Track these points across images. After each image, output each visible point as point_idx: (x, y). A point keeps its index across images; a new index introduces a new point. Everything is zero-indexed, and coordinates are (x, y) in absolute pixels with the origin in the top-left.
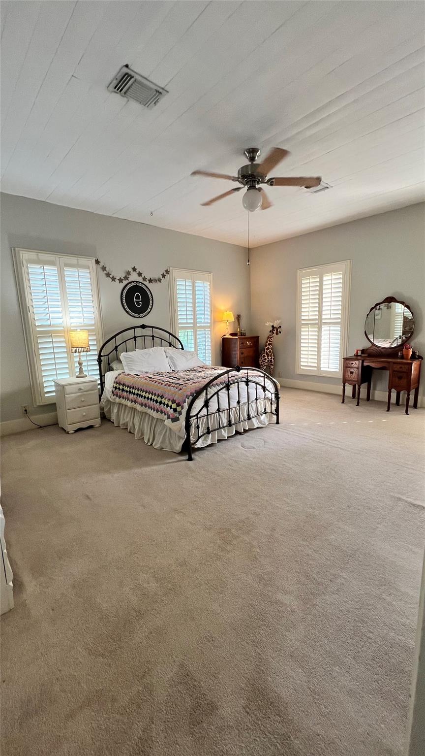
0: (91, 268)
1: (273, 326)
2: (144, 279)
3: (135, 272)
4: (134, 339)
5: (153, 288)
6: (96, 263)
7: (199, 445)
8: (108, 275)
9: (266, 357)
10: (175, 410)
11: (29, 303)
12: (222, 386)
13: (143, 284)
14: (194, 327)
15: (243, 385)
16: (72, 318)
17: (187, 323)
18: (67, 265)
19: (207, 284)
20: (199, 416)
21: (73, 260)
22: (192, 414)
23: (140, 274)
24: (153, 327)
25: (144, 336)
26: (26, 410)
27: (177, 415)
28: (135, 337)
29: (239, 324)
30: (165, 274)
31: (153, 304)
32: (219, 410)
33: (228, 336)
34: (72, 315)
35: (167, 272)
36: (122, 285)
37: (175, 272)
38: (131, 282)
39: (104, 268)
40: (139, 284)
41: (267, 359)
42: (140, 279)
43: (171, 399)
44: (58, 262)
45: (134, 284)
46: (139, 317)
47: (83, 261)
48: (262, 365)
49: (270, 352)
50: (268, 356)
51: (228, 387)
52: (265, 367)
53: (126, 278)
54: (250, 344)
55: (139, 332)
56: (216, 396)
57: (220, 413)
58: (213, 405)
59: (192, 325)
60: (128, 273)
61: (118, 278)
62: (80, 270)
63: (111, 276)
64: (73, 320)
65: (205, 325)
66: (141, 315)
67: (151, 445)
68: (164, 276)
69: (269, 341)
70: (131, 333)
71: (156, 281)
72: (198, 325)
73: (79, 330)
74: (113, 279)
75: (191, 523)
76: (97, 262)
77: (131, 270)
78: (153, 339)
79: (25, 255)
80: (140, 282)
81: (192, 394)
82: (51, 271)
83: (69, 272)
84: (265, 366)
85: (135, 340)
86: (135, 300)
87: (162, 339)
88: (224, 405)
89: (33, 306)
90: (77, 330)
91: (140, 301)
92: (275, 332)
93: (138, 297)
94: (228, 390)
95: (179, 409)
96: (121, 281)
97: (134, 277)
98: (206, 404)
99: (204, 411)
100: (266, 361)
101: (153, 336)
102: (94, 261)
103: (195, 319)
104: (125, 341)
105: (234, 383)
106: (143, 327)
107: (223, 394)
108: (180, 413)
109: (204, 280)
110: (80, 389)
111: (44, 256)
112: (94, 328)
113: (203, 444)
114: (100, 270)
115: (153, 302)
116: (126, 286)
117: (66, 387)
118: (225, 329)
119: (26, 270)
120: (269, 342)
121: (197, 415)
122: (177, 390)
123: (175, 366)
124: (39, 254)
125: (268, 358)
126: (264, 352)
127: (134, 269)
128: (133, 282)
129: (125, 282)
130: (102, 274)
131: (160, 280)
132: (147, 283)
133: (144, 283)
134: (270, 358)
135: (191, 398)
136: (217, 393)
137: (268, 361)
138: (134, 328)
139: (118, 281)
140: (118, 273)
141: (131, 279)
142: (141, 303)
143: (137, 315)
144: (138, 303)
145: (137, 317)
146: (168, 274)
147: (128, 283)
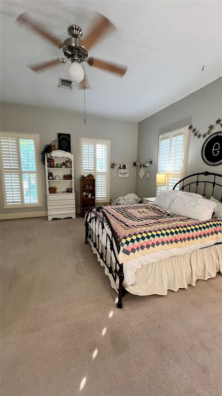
3: (218, 124)
4: (196, 183)
8: (196, 135)
18: (174, 136)
21: (176, 132)
24: (215, 175)
25: (205, 182)
28: (197, 182)
38: (213, 135)
39: (194, 130)
40: (219, 134)
45: (215, 136)
46: (214, 165)
51: (96, 218)
53: (209, 133)
55: (202, 178)
58: (92, 225)
60: (211, 127)
61: (203, 134)
62: (179, 137)
63: (198, 135)
66: (216, 163)
70: (194, 179)
74: (199, 136)
76: (190, 127)
77: (214, 123)
78: (214, 186)
79: (160, 137)
83: (174, 140)
85: (197, 185)
86: (213, 150)
89: (159, 161)
91: (218, 150)
93: (216, 147)
94: (96, 221)
96: (204, 136)
98: (90, 221)
101: (214, 184)
102: (188, 127)
104: (190, 184)
106: (207, 173)
111: (166, 135)
114: (192, 132)
121: (88, 223)
127: (218, 122)
128: (215, 134)
129: (207, 136)
130: (193, 134)
136: (93, 218)
138: (198, 174)
139: (202, 137)
140: (203, 130)
141: (214, 131)
142: (218, 152)
143: (213, 163)
144: (215, 152)
145: (211, 165)
147: (210, 137)
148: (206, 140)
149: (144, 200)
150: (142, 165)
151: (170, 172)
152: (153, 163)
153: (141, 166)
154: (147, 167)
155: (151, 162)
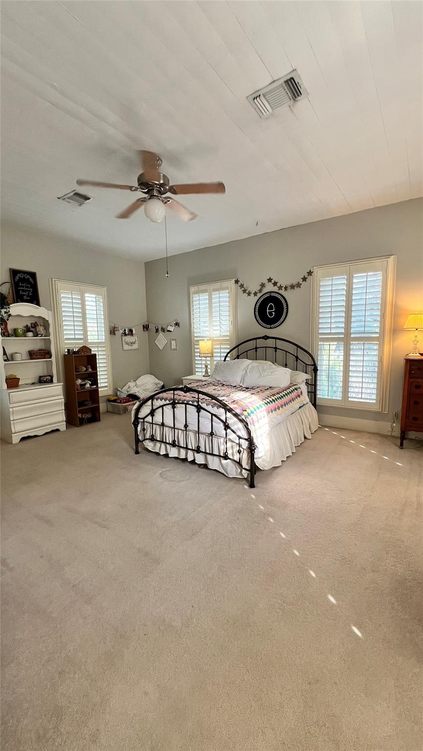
0: (231, 288)
2: (280, 288)
3: (270, 283)
4: (255, 350)
5: (290, 296)
6: (235, 283)
8: (244, 291)
11: (192, 321)
12: (168, 402)
13: (277, 293)
14: (346, 339)
15: (192, 410)
16: (214, 330)
17: (333, 333)
18: (214, 290)
20: (145, 421)
21: (217, 285)
22: (140, 416)
23: (275, 284)
24: (277, 339)
25: (266, 347)
28: (256, 348)
30: (306, 276)
32: (163, 424)
34: (214, 328)
35: (310, 273)
36: (257, 298)
37: (318, 272)
38: (265, 294)
39: (242, 286)
40: (273, 294)
42: (276, 289)
44: (209, 290)
45: (268, 295)
46: (271, 328)
47: (225, 284)
51: (174, 404)
53: (260, 291)
55: (261, 342)
56: (161, 409)
57: (164, 427)
58: (158, 418)
59: (341, 336)
60: (263, 285)
61: (254, 292)
62: (222, 292)
63: (247, 292)
64: (215, 333)
65: (369, 336)
66: (273, 326)
68: (304, 279)
70: (251, 344)
71: (292, 287)
72: (353, 336)
73: (206, 340)
74: (249, 294)
76: (237, 282)
77: (265, 281)
78: (276, 351)
79: (192, 289)
80: (274, 292)
82: (204, 297)
83: (215, 295)
85: (256, 351)
86: (268, 311)
87: (286, 352)
88: (169, 421)
89: (194, 323)
90: (204, 340)
91: (273, 312)
93: (271, 308)
94: (174, 408)
96: (255, 294)
97: (269, 288)
98: (152, 413)
99: (149, 419)
101: (276, 349)
102: (233, 281)
103: (347, 328)
104: (247, 351)
106: (266, 338)
107: (168, 410)
111: (202, 287)
114: (238, 288)
115: (287, 311)
116: (259, 298)
119: (192, 300)
121: (144, 419)
124: (199, 286)
127: (270, 280)
128: (267, 293)
129: (259, 295)
130: (240, 291)
131: (299, 285)
132: (282, 292)
133: (280, 292)
136: (162, 406)
138: (256, 339)
139: (253, 295)
140: (254, 287)
141: (265, 290)
143: (269, 326)
144: (271, 314)
145: (268, 328)
146: (311, 275)
147: (262, 296)
148: (258, 300)
149: (184, 380)
150: (160, 329)
151: (214, 337)
152: (180, 325)
153: (157, 331)
154: (171, 331)
155: (177, 324)
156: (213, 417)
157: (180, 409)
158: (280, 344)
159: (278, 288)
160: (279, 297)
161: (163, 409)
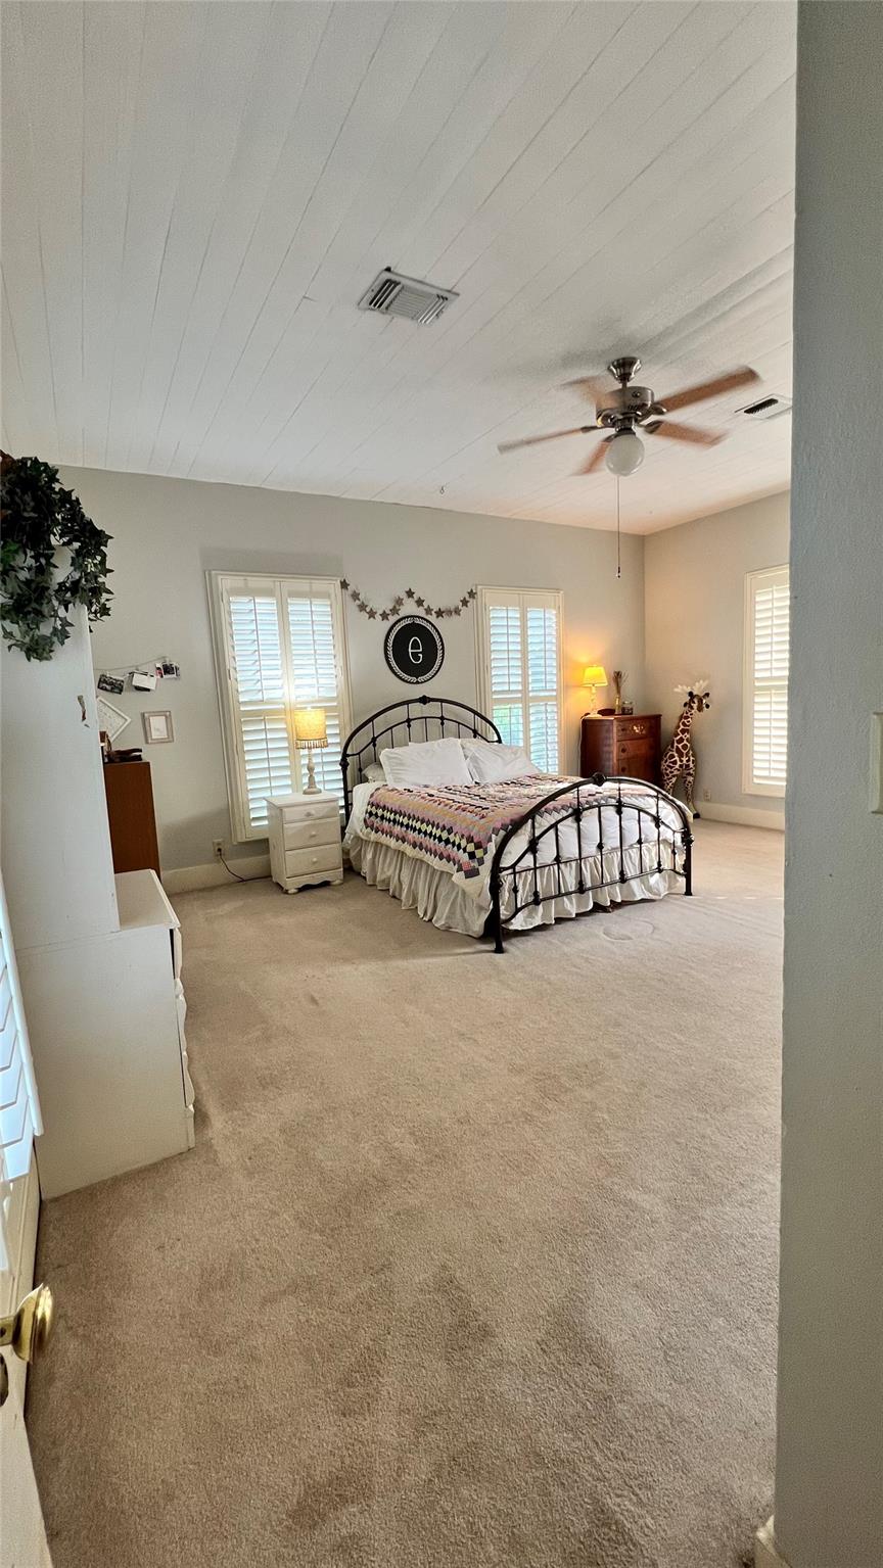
0: (333, 596)
1: (691, 694)
2: (428, 611)
3: (410, 599)
4: (407, 724)
5: (445, 628)
6: (342, 587)
7: (518, 924)
8: (362, 607)
9: (677, 758)
10: (472, 856)
11: (229, 664)
12: (565, 814)
13: (425, 619)
14: (525, 699)
15: (609, 813)
16: (298, 687)
17: (509, 691)
18: (292, 594)
19: (552, 614)
20: (517, 869)
21: (303, 584)
22: (503, 864)
23: (420, 602)
24: (442, 701)
25: (426, 718)
26: (219, 850)
27: (475, 864)
28: (409, 721)
29: (619, 692)
30: (467, 599)
31: (443, 656)
32: (558, 860)
33: (595, 715)
34: (298, 682)
35: (472, 594)
36: (387, 624)
37: (486, 595)
38: (404, 618)
39: (355, 596)
40: (418, 621)
41: (679, 763)
42: (421, 612)
43: (466, 835)
44: (278, 593)
45: (408, 622)
46: (418, 683)
47: (319, 585)
48: (667, 775)
49: (685, 747)
50: (681, 755)
51: (577, 814)
52: (674, 780)
53: (394, 611)
54: (641, 731)
55: (417, 710)
56: (552, 831)
57: (562, 866)
58: (547, 851)
59: (520, 695)
60: (399, 602)
61: (380, 612)
62: (316, 601)
63: (368, 609)
64: (300, 692)
65: (547, 694)
66: (420, 679)
67: (430, 920)
68: (465, 603)
69: (684, 724)
70: (400, 713)
71: (449, 613)
72: (531, 694)
73: (309, 709)
74: (372, 614)
75: (486, 1057)
76: (344, 585)
77: (403, 596)
78: (442, 724)
79: (225, 582)
80: (419, 617)
81: (504, 827)
82: (266, 606)
83: (298, 608)
84: (674, 776)
85: (409, 726)
86: (410, 650)
87: (459, 723)
88: (570, 850)
89: (235, 669)
90: (305, 708)
91: (420, 653)
92: (695, 706)
93: (415, 645)
94: (578, 820)
95: (479, 853)
96: (385, 616)
97: (409, 608)
98: (533, 847)
99: (528, 860)
100: (677, 766)
101: (442, 718)
102: (337, 582)
103: (525, 683)
104: (391, 728)
105: (591, 807)
106: (424, 700)
107: (568, 829)
108: (481, 862)
109: (544, 606)
110: (309, 815)
111: (255, 582)
112: (335, 704)
113: (526, 922)
114: (349, 599)
115: (443, 653)
116: (394, 625)
117: (285, 810)
118: (590, 702)
119: (227, 608)
120: (682, 727)
121: (513, 866)
122: (477, 818)
123: (481, 775)
124: (249, 578)
125: (681, 761)
126: (673, 747)
127: (410, 594)
128: (408, 617)
129: (393, 619)
130: (353, 606)
131: (457, 611)
132: (432, 618)
133: (428, 617)
134: (685, 759)
135: (502, 833)
136: (554, 826)
137: (681, 766)
138: (407, 702)
139: (381, 617)
140: (381, 602)
141: (403, 612)
142: (421, 655)
143: (414, 679)
144: (415, 656)
145: (415, 683)
146: (474, 598)
147: (399, 621)
148: (392, 627)
152: (181, 671)
154: (148, 690)
155: (168, 670)
156: (641, 813)
157: (590, 820)
158: (450, 711)
159: (424, 612)
160: (429, 627)
161: (557, 830)
